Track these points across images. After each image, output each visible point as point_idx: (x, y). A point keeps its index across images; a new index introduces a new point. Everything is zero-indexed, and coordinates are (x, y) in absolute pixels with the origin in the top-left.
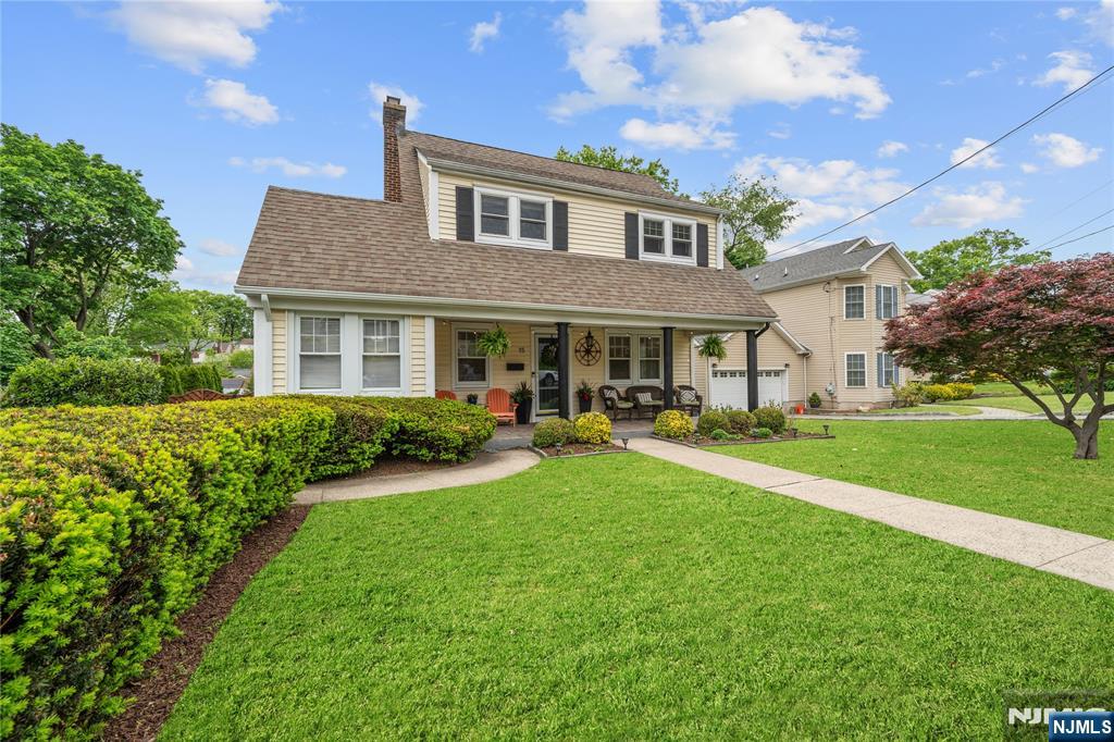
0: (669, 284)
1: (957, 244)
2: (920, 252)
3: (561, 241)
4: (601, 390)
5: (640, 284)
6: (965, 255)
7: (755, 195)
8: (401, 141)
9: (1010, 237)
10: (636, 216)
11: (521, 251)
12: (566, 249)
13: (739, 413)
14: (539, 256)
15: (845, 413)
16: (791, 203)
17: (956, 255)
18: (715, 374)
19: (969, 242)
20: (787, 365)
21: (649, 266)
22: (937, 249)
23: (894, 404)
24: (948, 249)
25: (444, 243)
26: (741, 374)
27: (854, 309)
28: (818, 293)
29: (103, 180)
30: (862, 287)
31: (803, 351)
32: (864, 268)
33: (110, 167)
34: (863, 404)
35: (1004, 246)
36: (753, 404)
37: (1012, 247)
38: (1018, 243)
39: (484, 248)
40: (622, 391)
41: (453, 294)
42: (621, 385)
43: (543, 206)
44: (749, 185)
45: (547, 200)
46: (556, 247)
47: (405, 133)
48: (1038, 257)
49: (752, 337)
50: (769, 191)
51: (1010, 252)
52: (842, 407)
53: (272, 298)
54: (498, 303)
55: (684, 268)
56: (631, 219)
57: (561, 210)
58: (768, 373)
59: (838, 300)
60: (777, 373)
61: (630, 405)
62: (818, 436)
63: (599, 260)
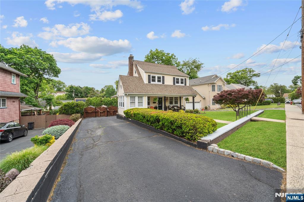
0: (181, 89)
1: (240, 71)
2: (232, 73)
3: (163, 83)
4: (168, 106)
5: (176, 90)
6: (242, 74)
7: (194, 62)
8: (134, 63)
9: (252, 70)
10: (175, 78)
11: (158, 84)
12: (164, 84)
13: (191, 110)
14: (160, 85)
15: (211, 110)
16: (202, 64)
17: (240, 74)
18: (187, 103)
19: (243, 71)
20: (201, 101)
21: (177, 86)
22: (236, 72)
23: (221, 108)
24: (238, 72)
25: (147, 84)
26: (192, 102)
27: (213, 90)
28: (206, 86)
29: (47, 58)
30: (215, 85)
31: (204, 98)
32: (215, 82)
33: (48, 54)
34: (215, 108)
35: (250, 72)
36: (194, 108)
37: (252, 72)
38: (253, 71)
39: (152, 84)
40: (172, 106)
41: (151, 93)
42: (172, 105)
43: (161, 77)
44: (193, 60)
45: (161, 76)
46: (163, 84)
47: (133, 61)
48: (257, 74)
49: (193, 98)
50: (198, 61)
51: (251, 73)
52: (211, 109)
53: (128, 94)
54: (157, 94)
55: (182, 86)
56: (174, 78)
57: (163, 77)
58: (197, 102)
59: (210, 88)
60: (199, 102)
61: (173, 109)
62: (203, 113)
63: (169, 85)
